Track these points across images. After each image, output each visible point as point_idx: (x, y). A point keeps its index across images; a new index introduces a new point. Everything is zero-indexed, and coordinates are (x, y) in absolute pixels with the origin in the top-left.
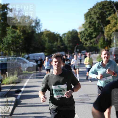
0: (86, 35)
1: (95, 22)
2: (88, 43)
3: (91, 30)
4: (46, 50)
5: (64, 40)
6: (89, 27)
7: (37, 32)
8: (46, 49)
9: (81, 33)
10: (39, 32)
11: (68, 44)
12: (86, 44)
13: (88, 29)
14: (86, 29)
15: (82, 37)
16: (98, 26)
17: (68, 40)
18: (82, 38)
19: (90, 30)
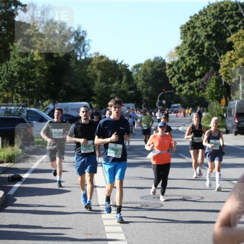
0: (181, 71)
1: (202, 45)
2: (185, 88)
3: (193, 60)
4: (94, 98)
5: (137, 79)
6: (190, 54)
7: (78, 58)
8: (95, 95)
9: (170, 66)
10: (83, 57)
11: (143, 87)
12: (181, 90)
13: (187, 59)
14: (183, 58)
15: (173, 73)
16: (208, 54)
17: (143, 79)
18: (174, 76)
19: (189, 61)
